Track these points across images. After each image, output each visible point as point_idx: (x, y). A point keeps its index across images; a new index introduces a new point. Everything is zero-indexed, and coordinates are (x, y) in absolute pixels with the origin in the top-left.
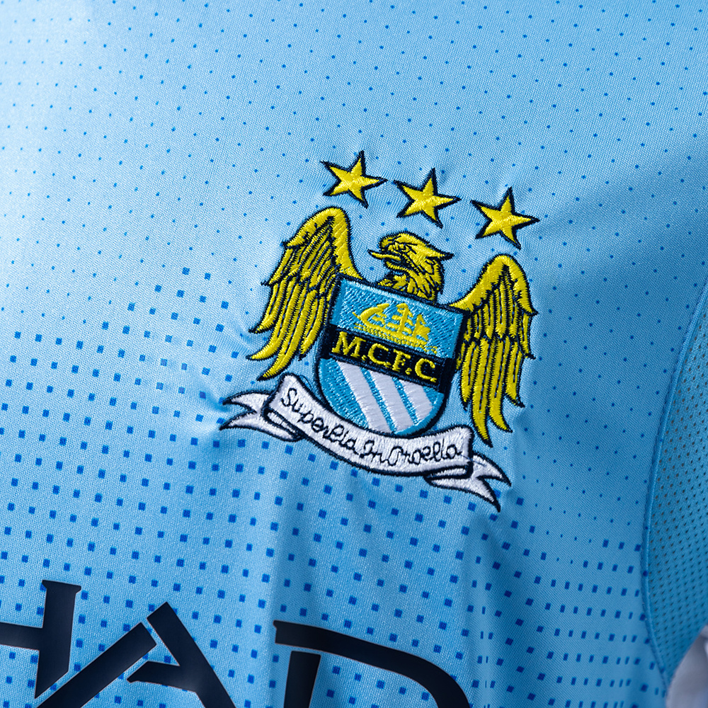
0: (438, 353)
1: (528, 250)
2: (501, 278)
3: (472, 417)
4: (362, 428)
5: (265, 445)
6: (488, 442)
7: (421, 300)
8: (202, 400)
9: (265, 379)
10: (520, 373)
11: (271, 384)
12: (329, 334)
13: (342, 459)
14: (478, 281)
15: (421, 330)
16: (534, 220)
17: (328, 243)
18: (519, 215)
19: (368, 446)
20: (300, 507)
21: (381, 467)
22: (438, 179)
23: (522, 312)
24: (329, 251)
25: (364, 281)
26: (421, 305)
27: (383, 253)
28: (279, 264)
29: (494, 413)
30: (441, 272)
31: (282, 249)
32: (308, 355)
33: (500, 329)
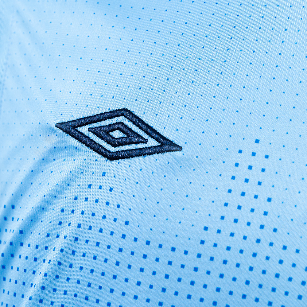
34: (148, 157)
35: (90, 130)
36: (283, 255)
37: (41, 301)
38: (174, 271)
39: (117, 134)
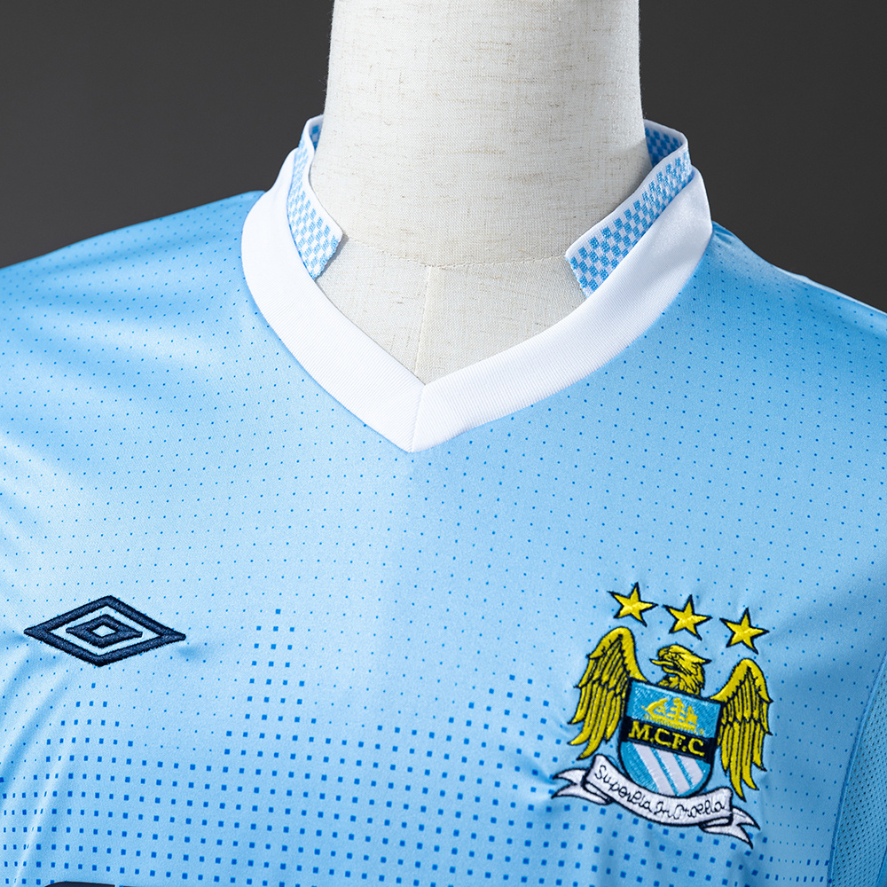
0: (705, 735)
1: (763, 655)
2: (746, 677)
3: (731, 780)
4: (654, 792)
5: (585, 809)
6: (743, 799)
7: (690, 695)
8: (534, 776)
9: (582, 759)
10: (762, 746)
11: (587, 763)
12: (625, 724)
13: (641, 816)
14: (730, 679)
15: (692, 718)
16: (765, 632)
17: (619, 655)
18: (754, 628)
19: (660, 806)
20: (611, 853)
21: (669, 821)
22: (695, 603)
23: (762, 700)
24: (621, 660)
25: (648, 683)
26: (690, 699)
27: (659, 660)
28: (586, 671)
29: (746, 776)
30: (703, 672)
31: (587, 660)
32: (612, 740)
33: (747, 715)
34: (145, 654)
35: (68, 631)
36: (327, 750)
37: (39, 864)
38: (198, 795)
39: (103, 631)
